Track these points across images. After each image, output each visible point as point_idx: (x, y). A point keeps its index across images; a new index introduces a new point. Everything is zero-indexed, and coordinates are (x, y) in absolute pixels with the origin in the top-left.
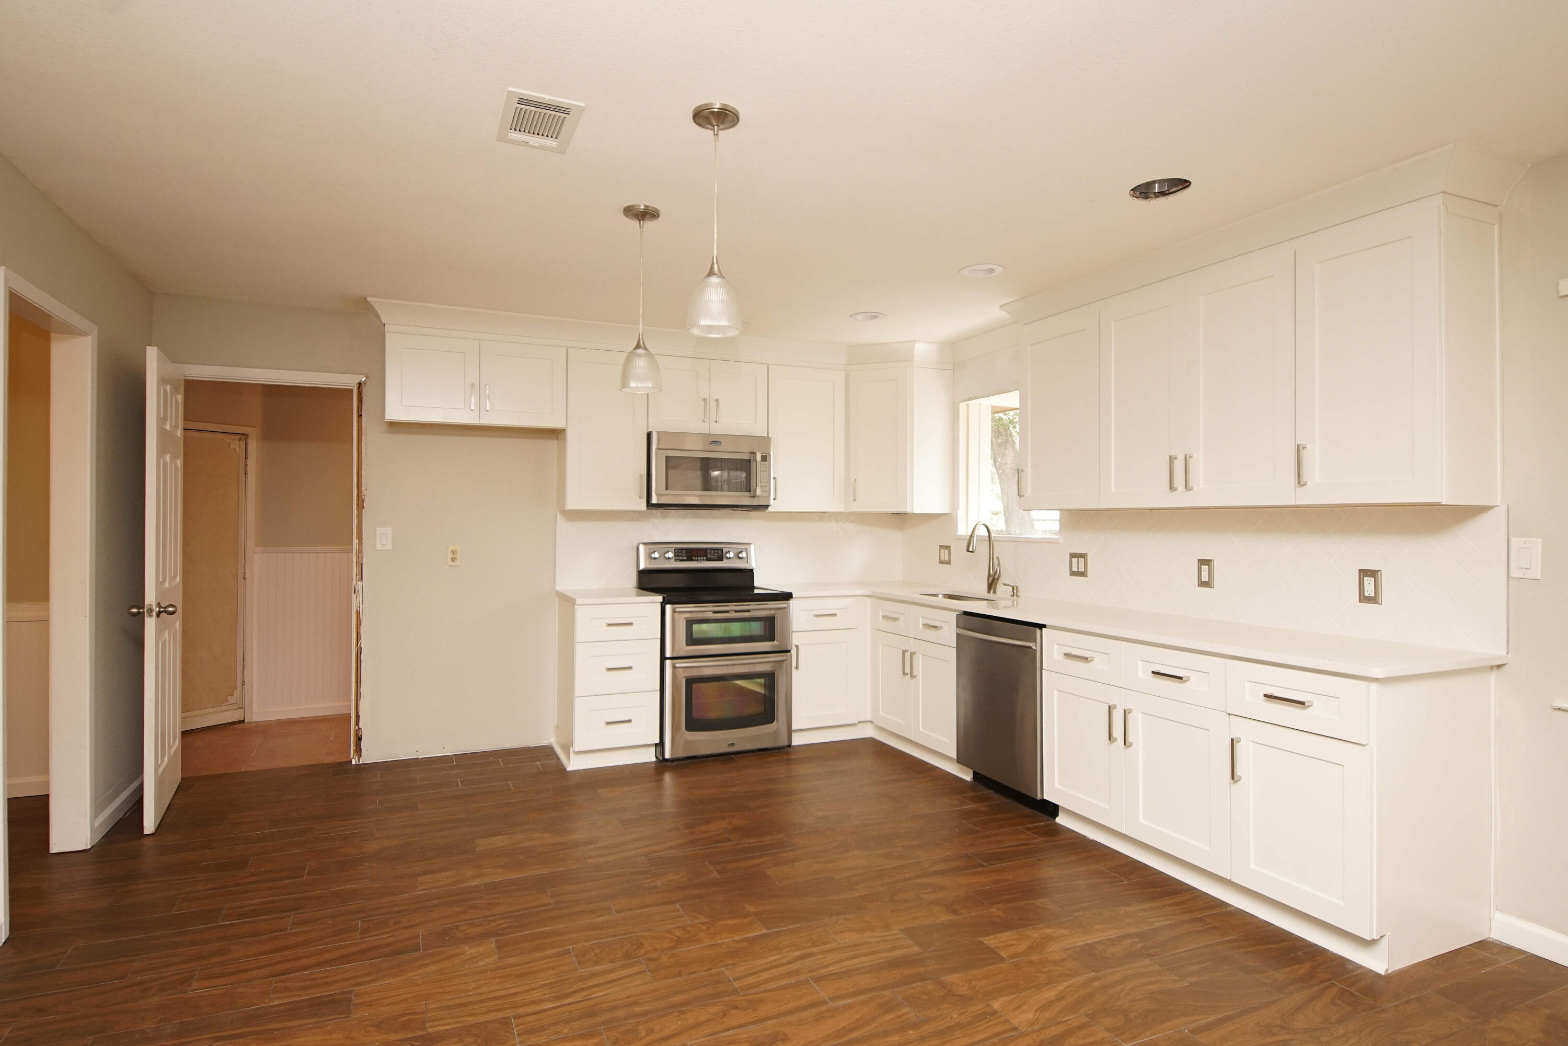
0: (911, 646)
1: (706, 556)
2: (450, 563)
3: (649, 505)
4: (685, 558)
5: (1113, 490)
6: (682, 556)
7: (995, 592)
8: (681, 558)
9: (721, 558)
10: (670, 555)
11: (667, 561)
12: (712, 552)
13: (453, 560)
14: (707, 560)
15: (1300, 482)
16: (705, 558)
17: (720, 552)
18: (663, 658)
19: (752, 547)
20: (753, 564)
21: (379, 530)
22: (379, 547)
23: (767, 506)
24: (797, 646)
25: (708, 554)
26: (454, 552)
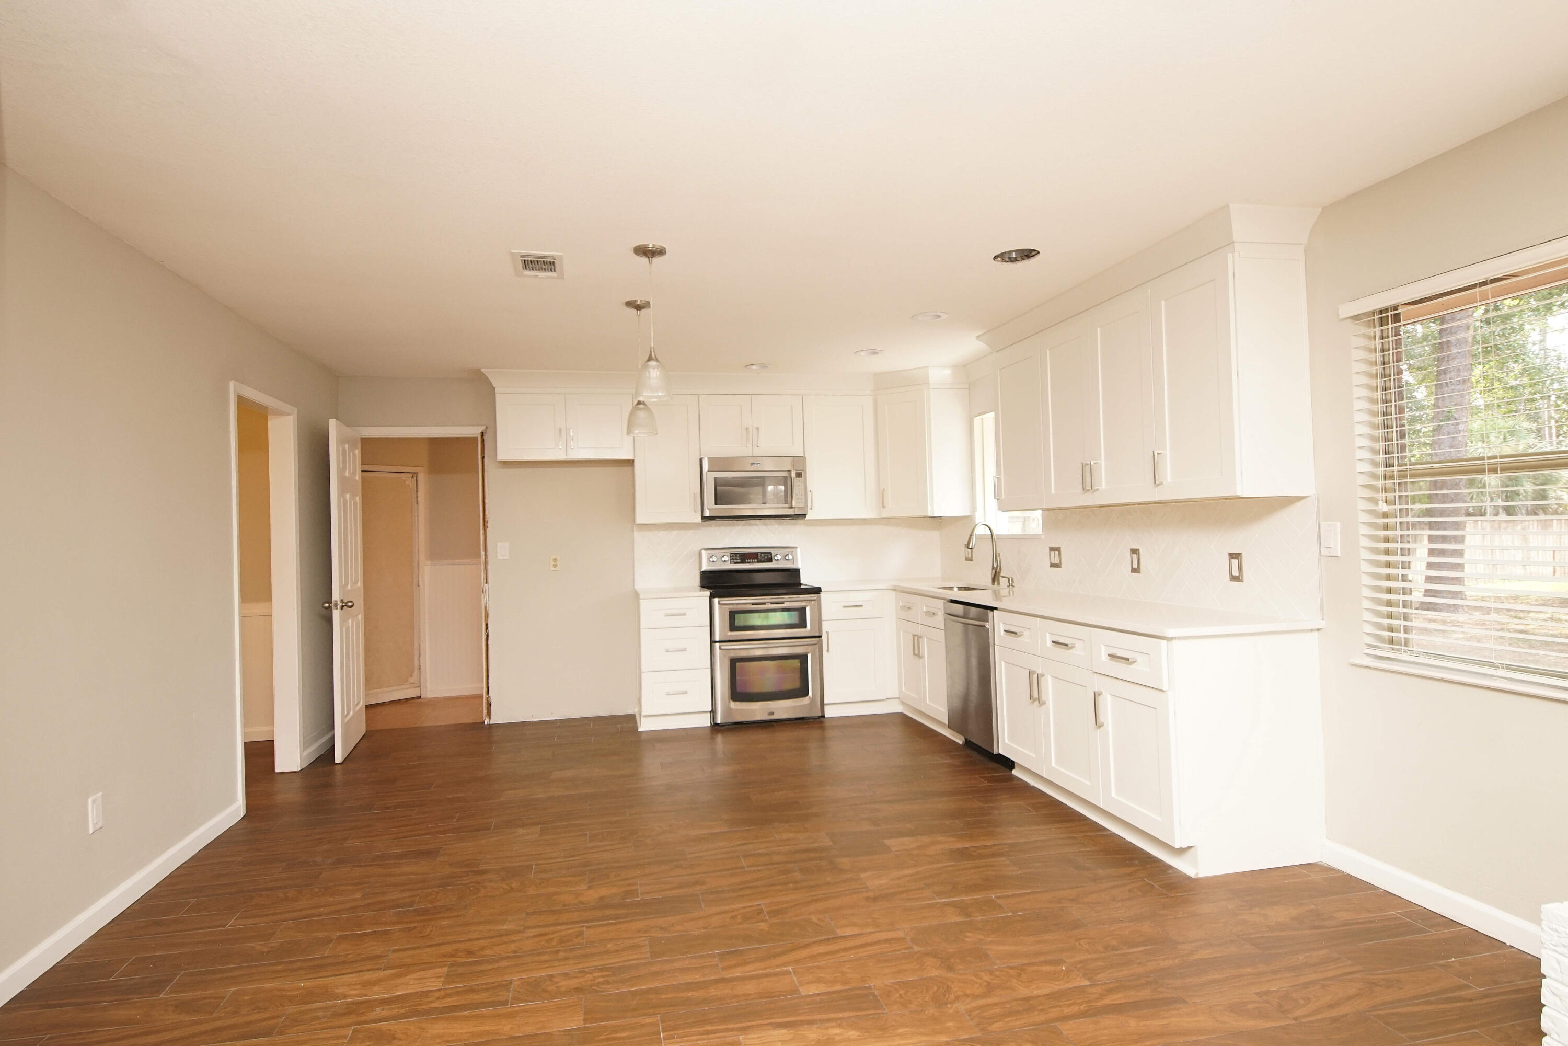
0: (920, 631)
1: (758, 559)
2: (553, 569)
3: (704, 518)
4: (739, 561)
5: (1053, 492)
6: (736, 559)
7: (998, 584)
8: (735, 561)
9: (770, 560)
10: (726, 558)
11: (724, 563)
12: (763, 555)
13: (555, 566)
14: (758, 562)
15: (1156, 483)
16: (756, 560)
17: (769, 555)
18: (713, 642)
19: (798, 550)
20: (799, 565)
21: (499, 544)
22: (500, 557)
23: (805, 515)
24: (827, 633)
25: (759, 557)
26: (555, 560)
